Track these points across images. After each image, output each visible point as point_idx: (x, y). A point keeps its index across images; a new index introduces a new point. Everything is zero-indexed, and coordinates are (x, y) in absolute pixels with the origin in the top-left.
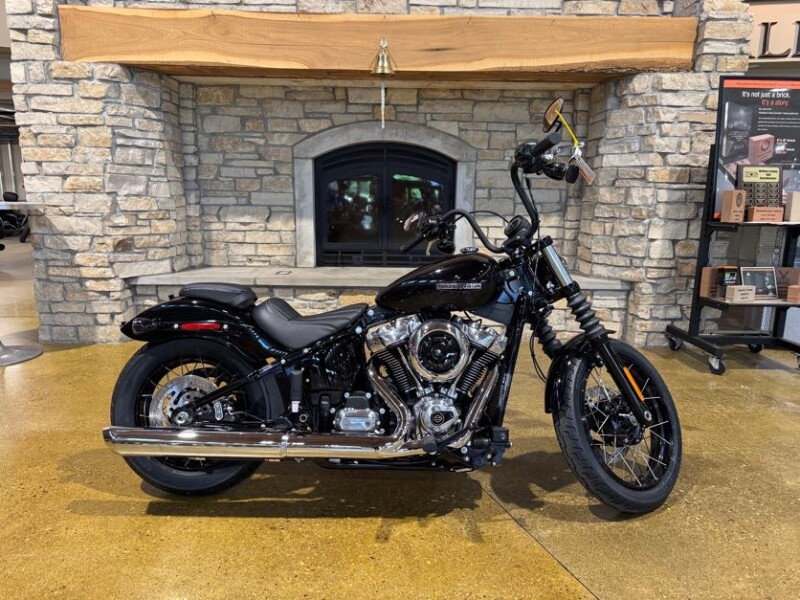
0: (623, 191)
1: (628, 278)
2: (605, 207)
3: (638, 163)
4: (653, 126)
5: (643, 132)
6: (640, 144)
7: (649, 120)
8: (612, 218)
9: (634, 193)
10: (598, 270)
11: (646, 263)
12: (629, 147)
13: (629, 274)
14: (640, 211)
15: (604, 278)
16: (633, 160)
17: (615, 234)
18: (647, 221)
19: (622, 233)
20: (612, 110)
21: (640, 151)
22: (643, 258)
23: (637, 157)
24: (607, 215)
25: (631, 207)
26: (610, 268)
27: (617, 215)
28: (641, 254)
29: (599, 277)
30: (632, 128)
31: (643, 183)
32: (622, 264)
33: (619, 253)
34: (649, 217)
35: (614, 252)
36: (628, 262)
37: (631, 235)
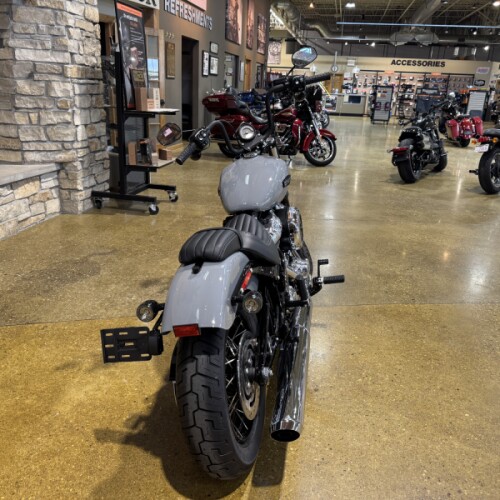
0: (43, 85)
1: (61, 160)
2: (27, 98)
3: (54, 60)
4: (63, 28)
5: (55, 33)
6: (53, 42)
7: (59, 22)
8: (35, 108)
9: (55, 85)
10: (30, 156)
11: (76, 145)
12: (43, 44)
13: (61, 157)
14: (66, 102)
15: (38, 163)
16: (48, 57)
17: (43, 123)
18: (70, 111)
19: (50, 122)
20: (17, 5)
21: (53, 49)
22: (73, 142)
23: (52, 54)
24: (30, 106)
25: (55, 99)
26: (43, 153)
27: (42, 105)
28: (70, 139)
29: (33, 162)
30: (43, 27)
31: (62, 78)
32: (54, 148)
33: (49, 139)
34: (72, 107)
35: (44, 138)
36: (60, 146)
37: (59, 123)
